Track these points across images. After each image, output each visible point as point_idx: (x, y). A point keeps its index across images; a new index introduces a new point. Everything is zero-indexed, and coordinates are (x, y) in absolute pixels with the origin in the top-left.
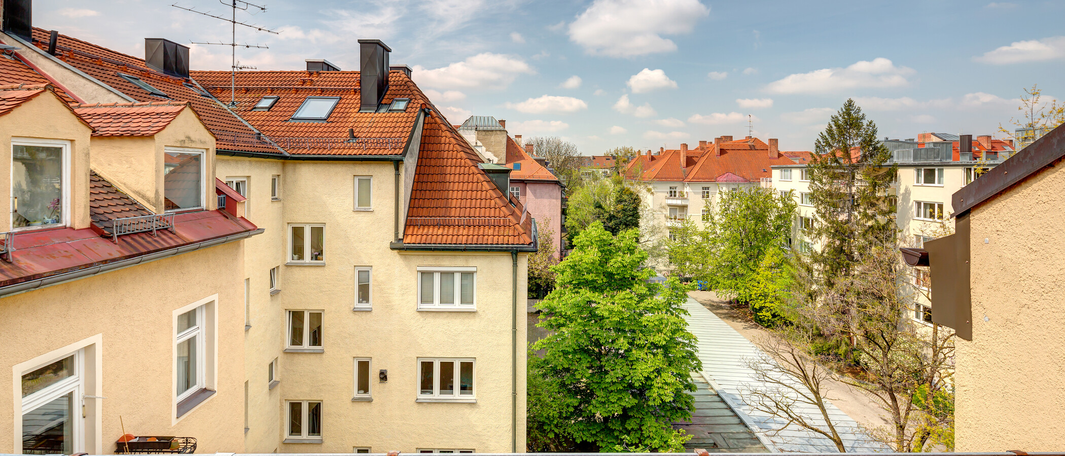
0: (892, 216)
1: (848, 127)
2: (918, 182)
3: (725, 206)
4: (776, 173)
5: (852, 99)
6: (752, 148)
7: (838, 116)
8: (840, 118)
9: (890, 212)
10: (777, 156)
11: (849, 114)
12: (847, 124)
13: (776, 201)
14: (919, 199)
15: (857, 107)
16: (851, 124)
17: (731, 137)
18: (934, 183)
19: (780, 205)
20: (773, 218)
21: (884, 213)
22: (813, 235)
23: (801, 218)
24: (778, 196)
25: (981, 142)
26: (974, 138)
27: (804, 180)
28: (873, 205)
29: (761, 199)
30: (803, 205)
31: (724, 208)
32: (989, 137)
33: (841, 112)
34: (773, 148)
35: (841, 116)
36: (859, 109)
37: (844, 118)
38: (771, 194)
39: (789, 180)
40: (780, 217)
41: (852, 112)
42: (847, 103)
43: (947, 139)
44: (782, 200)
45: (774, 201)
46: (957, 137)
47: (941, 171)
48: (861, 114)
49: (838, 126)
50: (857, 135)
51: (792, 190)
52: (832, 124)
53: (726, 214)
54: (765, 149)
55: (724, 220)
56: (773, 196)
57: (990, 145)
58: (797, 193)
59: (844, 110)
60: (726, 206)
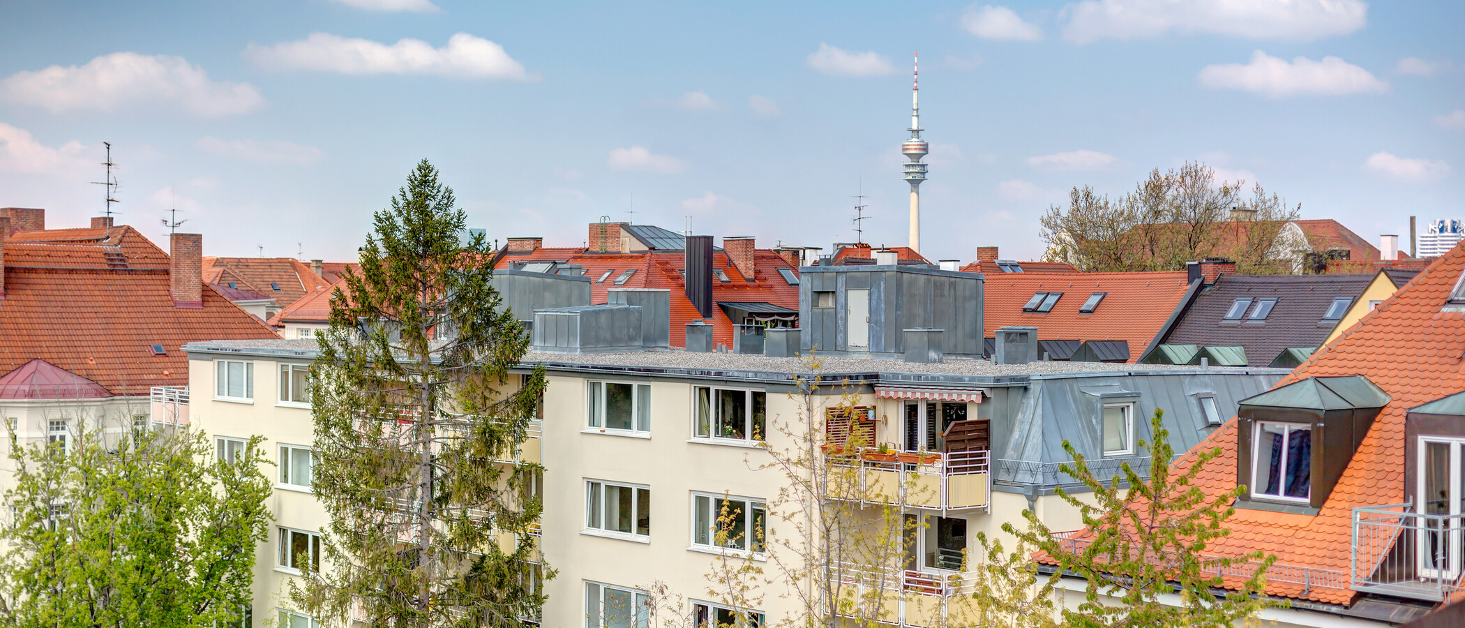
0: (530, 527)
1: (420, 249)
2: (593, 423)
3: (32, 501)
4: (202, 373)
5: (430, 163)
6: (117, 265)
7: (394, 214)
8: (399, 221)
9: (528, 518)
10: (196, 296)
11: (423, 211)
12: (418, 241)
13: (207, 479)
14: (596, 475)
15: (443, 189)
16: (427, 244)
17: (40, 213)
18: (628, 426)
19: (220, 491)
20: (192, 537)
21: (509, 521)
22: (326, 607)
23: (283, 531)
24: (210, 460)
25: (732, 256)
26: (718, 244)
27: (290, 403)
28: (482, 493)
29: (157, 470)
30: (289, 486)
31: (29, 508)
32: (749, 242)
33: (401, 203)
34: (185, 268)
35: (400, 213)
36: (449, 197)
37: (408, 221)
38: (188, 452)
39: (245, 400)
40: (216, 533)
41: (432, 204)
42: (417, 173)
43: (658, 246)
44: (224, 469)
45: (197, 478)
46: (678, 237)
47: (644, 390)
48: (453, 211)
49: (394, 249)
50: (447, 280)
51: (254, 441)
52: (377, 237)
53: (39, 531)
54: (161, 270)
55: (29, 554)
56: (197, 459)
57: (751, 264)
58: (271, 451)
59: (410, 197)
60: (39, 504)
